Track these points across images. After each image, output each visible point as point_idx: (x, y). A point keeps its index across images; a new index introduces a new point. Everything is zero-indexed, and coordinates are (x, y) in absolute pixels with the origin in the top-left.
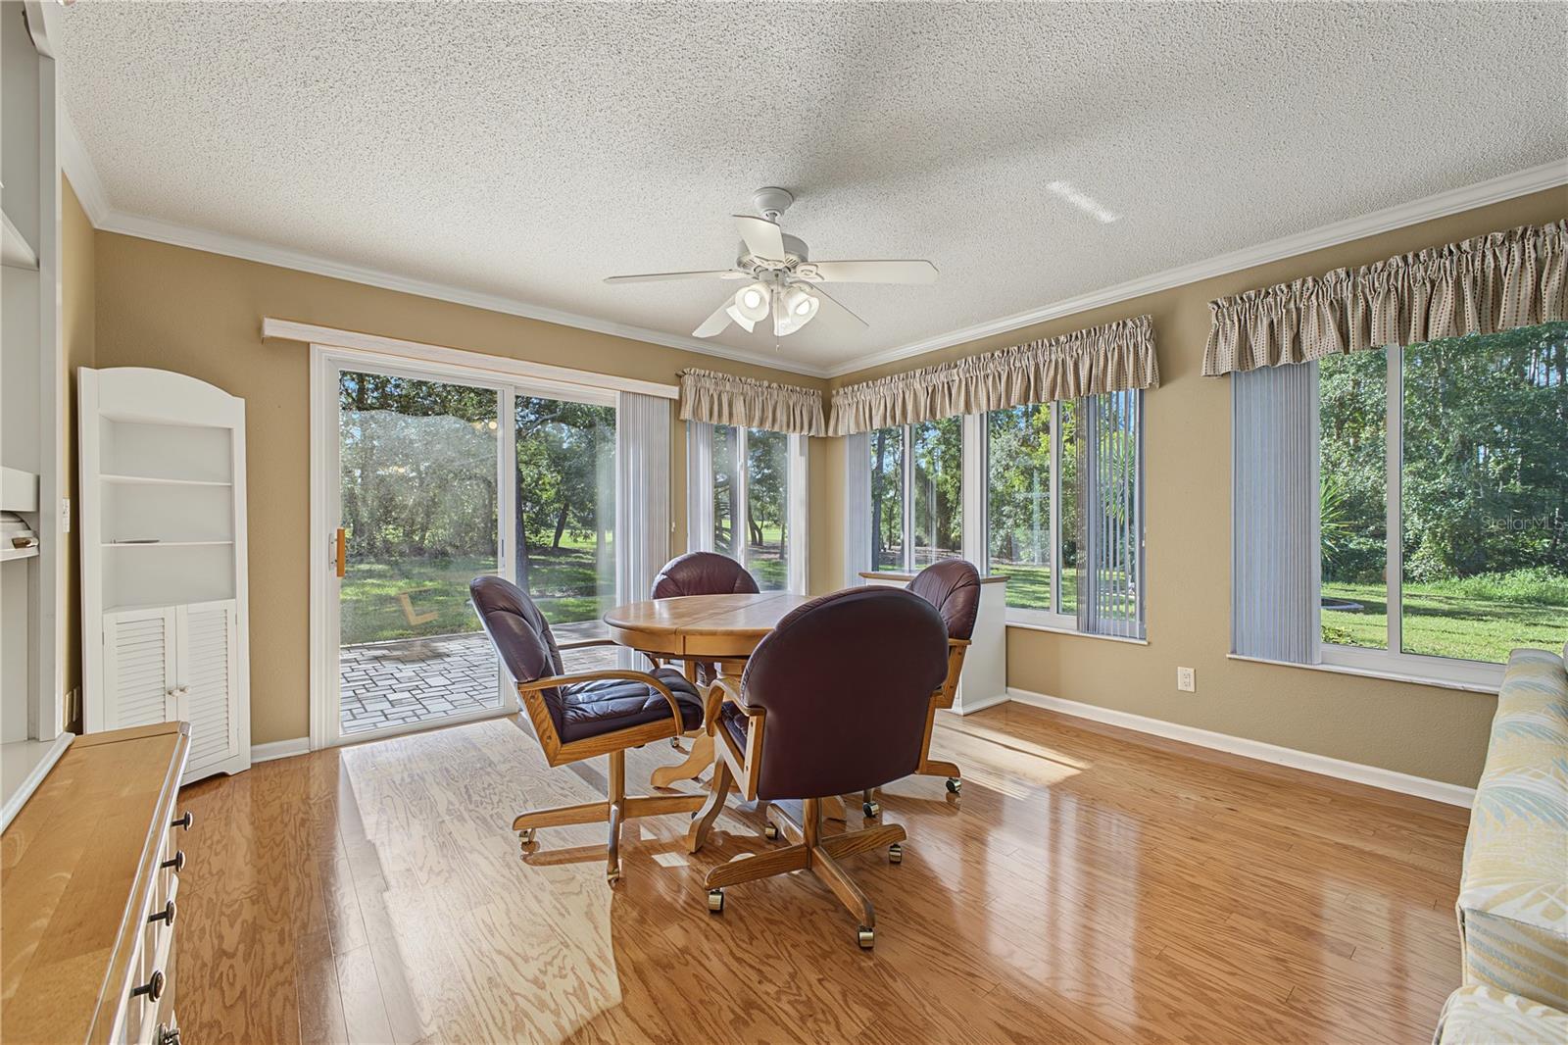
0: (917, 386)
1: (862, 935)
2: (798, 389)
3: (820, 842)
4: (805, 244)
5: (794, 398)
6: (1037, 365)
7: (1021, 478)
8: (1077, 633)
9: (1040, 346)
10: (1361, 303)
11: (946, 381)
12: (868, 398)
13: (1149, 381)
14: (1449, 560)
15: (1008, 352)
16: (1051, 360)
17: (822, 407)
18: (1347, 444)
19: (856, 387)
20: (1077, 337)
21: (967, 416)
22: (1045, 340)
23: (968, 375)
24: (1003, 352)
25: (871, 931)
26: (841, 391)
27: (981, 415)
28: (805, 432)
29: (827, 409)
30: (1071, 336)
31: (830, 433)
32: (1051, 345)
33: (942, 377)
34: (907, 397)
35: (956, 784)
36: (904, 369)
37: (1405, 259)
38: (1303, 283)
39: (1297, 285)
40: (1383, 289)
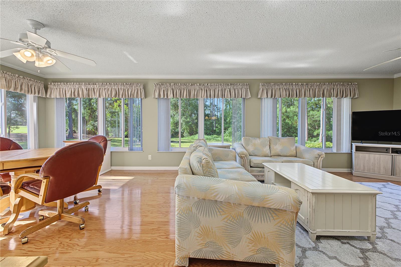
0: (83, 87)
1: (81, 226)
2: (33, 80)
3: (64, 212)
4: (50, 42)
5: (31, 82)
6: (118, 89)
7: (109, 114)
8: (128, 151)
9: (119, 84)
10: (176, 90)
11: (93, 88)
12: (64, 88)
13: (143, 97)
14: (189, 133)
15: (111, 84)
16: (122, 88)
17: (44, 87)
18: (176, 112)
19: (59, 83)
20: (128, 84)
21: (99, 98)
22: (120, 83)
23: (99, 87)
24: (110, 84)
25: (84, 224)
26: (53, 84)
27: (103, 99)
28: (37, 95)
29: (46, 89)
30: (127, 84)
31: (48, 96)
32: (122, 85)
33: (91, 87)
34: (79, 90)
35: (101, 190)
36: (79, 81)
37: (181, 84)
38: (168, 84)
39: (167, 84)
40: (178, 89)
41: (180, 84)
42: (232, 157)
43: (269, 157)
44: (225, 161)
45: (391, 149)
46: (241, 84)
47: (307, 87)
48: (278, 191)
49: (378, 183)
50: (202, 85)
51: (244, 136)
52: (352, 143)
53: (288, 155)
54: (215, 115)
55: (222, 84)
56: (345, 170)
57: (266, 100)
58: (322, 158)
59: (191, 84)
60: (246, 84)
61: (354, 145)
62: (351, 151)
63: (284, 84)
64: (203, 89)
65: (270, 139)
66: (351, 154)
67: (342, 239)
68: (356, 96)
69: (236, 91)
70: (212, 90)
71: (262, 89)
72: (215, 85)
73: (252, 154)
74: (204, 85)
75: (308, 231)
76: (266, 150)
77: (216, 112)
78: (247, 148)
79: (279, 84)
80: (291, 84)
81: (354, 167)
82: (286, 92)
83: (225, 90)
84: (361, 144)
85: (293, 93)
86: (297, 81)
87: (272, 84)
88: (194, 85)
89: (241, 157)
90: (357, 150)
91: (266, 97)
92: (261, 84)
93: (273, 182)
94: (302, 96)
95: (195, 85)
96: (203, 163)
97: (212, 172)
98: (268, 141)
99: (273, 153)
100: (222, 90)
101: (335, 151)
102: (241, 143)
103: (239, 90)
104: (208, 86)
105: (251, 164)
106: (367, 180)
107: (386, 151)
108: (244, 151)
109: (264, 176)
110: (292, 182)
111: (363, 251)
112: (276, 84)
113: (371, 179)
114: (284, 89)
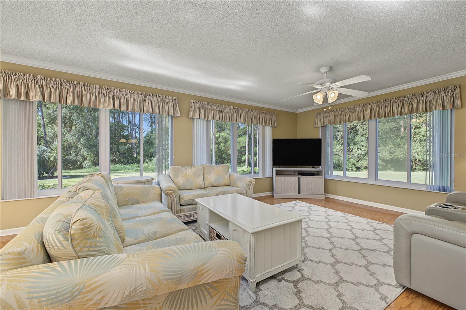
10: (48, 88)
37: (61, 80)
38: (30, 76)
39: (27, 75)
40: (55, 87)
41: (58, 80)
42: (154, 196)
43: (203, 190)
44: (144, 202)
45: (297, 171)
46: (167, 97)
47: (239, 112)
48: (217, 251)
49: (291, 202)
50: (105, 88)
51: (172, 165)
52: (273, 168)
53: (222, 184)
54: (136, 138)
55: (140, 93)
56: (268, 194)
57: (199, 121)
58: (254, 185)
59: (82, 84)
60: (173, 97)
61: (275, 169)
62: (272, 176)
63: (217, 105)
64: (108, 96)
65: (203, 168)
66: (272, 178)
67: (277, 276)
68: (275, 126)
69: (161, 105)
70: (123, 98)
71: (193, 107)
72: (128, 92)
73: (182, 188)
74: (108, 88)
75: (248, 280)
76: (199, 181)
77: (137, 134)
78: (176, 181)
79: (212, 104)
80: (224, 106)
81: (275, 190)
82: (219, 114)
83: (144, 101)
84: (279, 169)
85: (226, 117)
86: (230, 104)
87: (205, 103)
88: (90, 86)
89: (168, 195)
90: (277, 174)
91: (199, 118)
92: (192, 101)
93: (207, 223)
94: (234, 120)
95: (92, 86)
96: (72, 232)
97: (98, 244)
98: (201, 170)
99: (207, 183)
100: (139, 101)
101: (261, 176)
102: (169, 175)
103: (165, 104)
104: (115, 91)
105: (181, 202)
106: (284, 200)
107: (294, 174)
108: (172, 185)
109: (196, 214)
110: (230, 221)
111: (295, 283)
112: (209, 103)
113: (286, 200)
114: (217, 110)
